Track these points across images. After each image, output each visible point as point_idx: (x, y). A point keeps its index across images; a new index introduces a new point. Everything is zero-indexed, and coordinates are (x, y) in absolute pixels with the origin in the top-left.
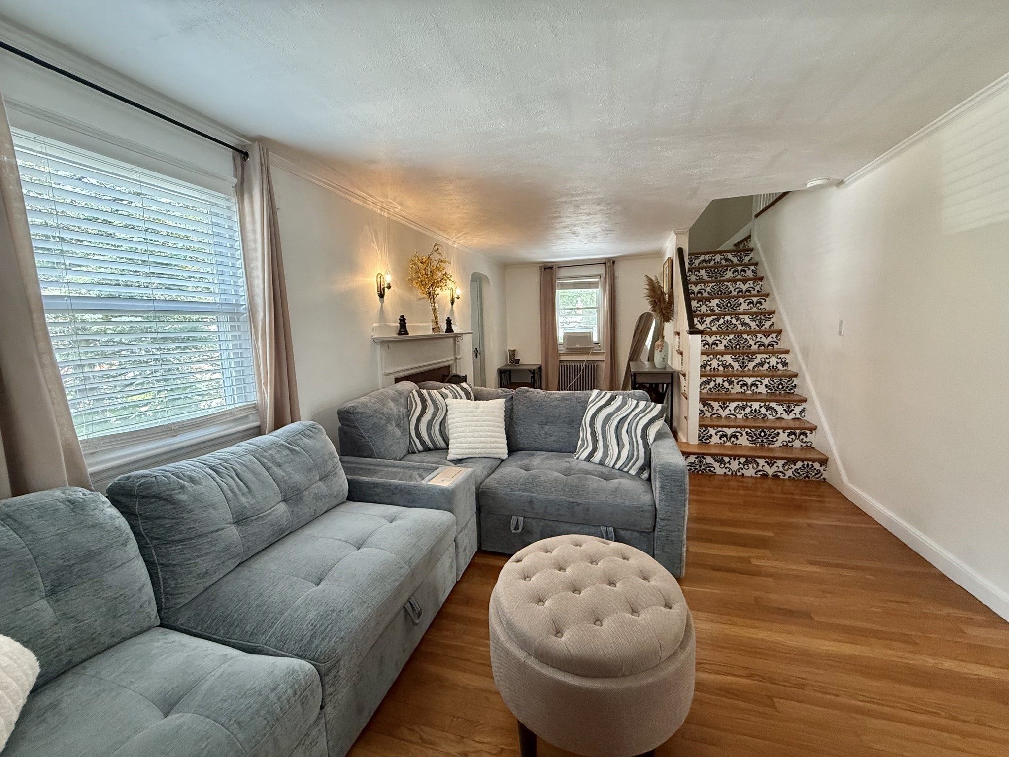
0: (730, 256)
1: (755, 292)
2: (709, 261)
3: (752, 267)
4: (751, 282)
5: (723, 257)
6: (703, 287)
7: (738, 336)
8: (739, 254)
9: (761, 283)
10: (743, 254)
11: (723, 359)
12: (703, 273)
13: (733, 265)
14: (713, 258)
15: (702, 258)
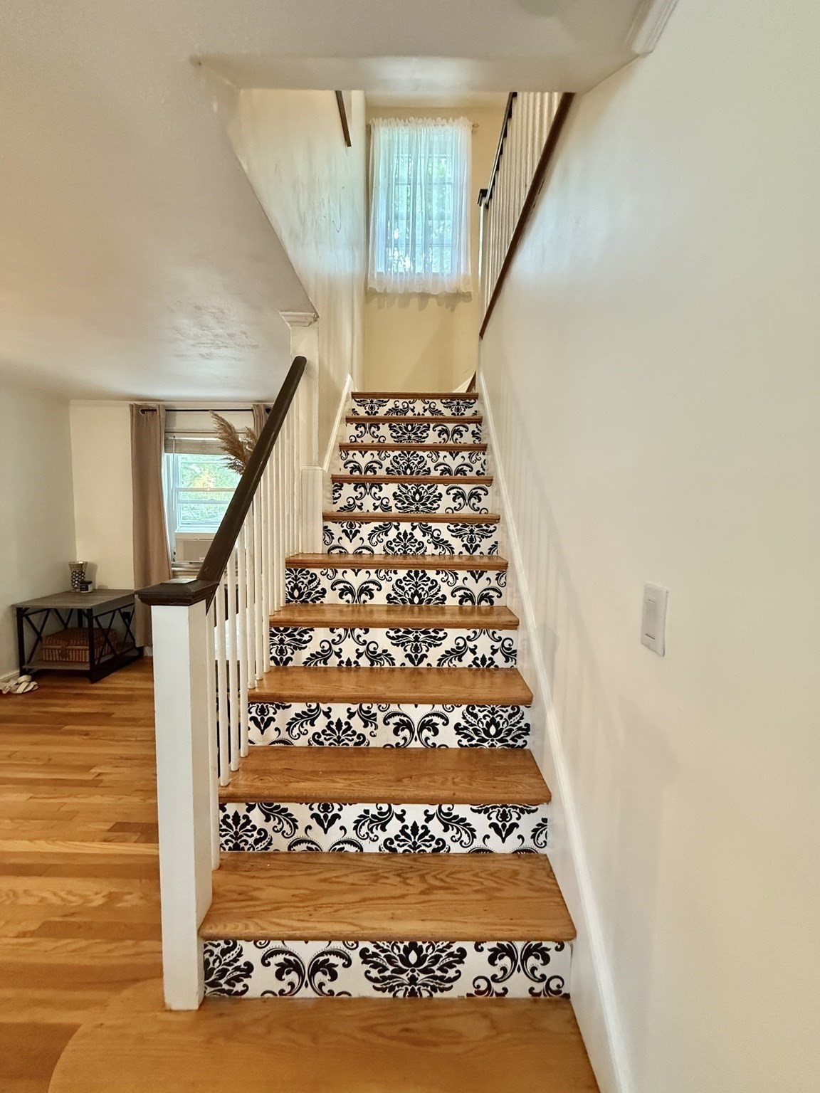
0: (439, 406)
1: (473, 474)
2: (404, 411)
3: (472, 427)
4: (466, 454)
5: (427, 406)
6: (376, 458)
7: (417, 573)
8: (455, 402)
9: (483, 458)
10: (461, 402)
11: (368, 638)
12: (384, 430)
13: (439, 420)
14: (411, 406)
15: (390, 404)
